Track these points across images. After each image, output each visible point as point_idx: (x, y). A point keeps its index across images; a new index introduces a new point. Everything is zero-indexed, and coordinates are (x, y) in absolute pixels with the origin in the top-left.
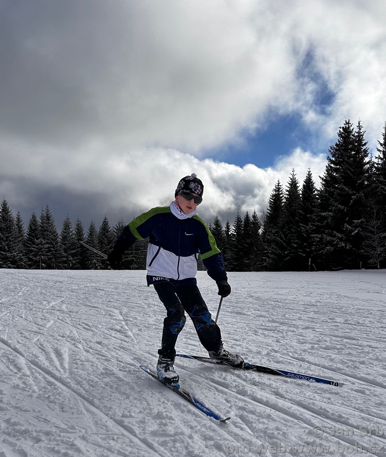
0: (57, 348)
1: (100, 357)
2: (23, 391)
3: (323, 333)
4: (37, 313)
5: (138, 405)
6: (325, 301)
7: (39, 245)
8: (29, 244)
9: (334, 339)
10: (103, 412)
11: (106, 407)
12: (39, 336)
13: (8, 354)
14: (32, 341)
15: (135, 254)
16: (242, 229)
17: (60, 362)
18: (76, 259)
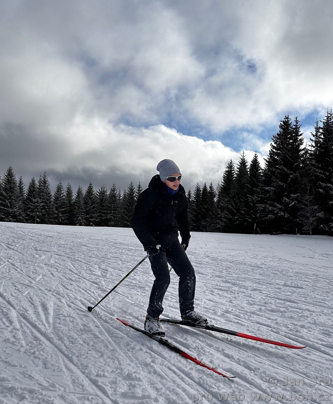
0: (44, 302)
1: (80, 312)
2: (13, 345)
3: (269, 295)
4: (29, 267)
5: (111, 364)
6: (269, 264)
7: (35, 204)
8: (28, 202)
9: (277, 301)
10: (80, 370)
11: (83, 365)
12: (30, 290)
13: (2, 307)
14: (23, 294)
15: (113, 214)
16: (201, 196)
17: (46, 316)
18: (65, 216)
